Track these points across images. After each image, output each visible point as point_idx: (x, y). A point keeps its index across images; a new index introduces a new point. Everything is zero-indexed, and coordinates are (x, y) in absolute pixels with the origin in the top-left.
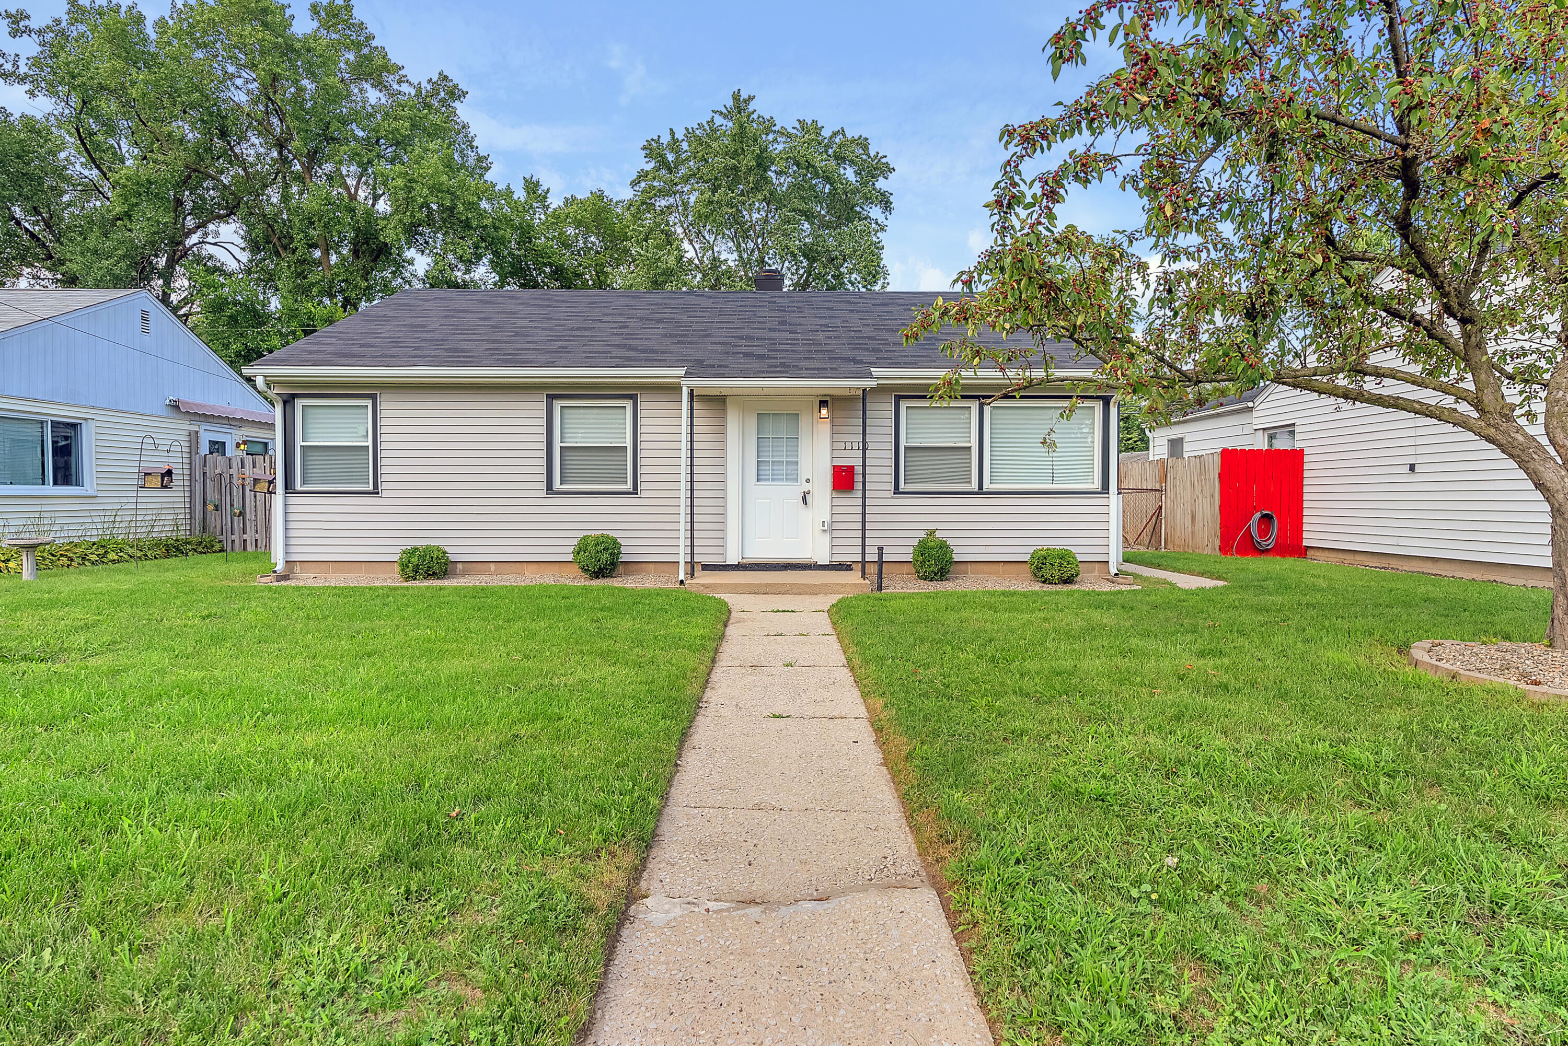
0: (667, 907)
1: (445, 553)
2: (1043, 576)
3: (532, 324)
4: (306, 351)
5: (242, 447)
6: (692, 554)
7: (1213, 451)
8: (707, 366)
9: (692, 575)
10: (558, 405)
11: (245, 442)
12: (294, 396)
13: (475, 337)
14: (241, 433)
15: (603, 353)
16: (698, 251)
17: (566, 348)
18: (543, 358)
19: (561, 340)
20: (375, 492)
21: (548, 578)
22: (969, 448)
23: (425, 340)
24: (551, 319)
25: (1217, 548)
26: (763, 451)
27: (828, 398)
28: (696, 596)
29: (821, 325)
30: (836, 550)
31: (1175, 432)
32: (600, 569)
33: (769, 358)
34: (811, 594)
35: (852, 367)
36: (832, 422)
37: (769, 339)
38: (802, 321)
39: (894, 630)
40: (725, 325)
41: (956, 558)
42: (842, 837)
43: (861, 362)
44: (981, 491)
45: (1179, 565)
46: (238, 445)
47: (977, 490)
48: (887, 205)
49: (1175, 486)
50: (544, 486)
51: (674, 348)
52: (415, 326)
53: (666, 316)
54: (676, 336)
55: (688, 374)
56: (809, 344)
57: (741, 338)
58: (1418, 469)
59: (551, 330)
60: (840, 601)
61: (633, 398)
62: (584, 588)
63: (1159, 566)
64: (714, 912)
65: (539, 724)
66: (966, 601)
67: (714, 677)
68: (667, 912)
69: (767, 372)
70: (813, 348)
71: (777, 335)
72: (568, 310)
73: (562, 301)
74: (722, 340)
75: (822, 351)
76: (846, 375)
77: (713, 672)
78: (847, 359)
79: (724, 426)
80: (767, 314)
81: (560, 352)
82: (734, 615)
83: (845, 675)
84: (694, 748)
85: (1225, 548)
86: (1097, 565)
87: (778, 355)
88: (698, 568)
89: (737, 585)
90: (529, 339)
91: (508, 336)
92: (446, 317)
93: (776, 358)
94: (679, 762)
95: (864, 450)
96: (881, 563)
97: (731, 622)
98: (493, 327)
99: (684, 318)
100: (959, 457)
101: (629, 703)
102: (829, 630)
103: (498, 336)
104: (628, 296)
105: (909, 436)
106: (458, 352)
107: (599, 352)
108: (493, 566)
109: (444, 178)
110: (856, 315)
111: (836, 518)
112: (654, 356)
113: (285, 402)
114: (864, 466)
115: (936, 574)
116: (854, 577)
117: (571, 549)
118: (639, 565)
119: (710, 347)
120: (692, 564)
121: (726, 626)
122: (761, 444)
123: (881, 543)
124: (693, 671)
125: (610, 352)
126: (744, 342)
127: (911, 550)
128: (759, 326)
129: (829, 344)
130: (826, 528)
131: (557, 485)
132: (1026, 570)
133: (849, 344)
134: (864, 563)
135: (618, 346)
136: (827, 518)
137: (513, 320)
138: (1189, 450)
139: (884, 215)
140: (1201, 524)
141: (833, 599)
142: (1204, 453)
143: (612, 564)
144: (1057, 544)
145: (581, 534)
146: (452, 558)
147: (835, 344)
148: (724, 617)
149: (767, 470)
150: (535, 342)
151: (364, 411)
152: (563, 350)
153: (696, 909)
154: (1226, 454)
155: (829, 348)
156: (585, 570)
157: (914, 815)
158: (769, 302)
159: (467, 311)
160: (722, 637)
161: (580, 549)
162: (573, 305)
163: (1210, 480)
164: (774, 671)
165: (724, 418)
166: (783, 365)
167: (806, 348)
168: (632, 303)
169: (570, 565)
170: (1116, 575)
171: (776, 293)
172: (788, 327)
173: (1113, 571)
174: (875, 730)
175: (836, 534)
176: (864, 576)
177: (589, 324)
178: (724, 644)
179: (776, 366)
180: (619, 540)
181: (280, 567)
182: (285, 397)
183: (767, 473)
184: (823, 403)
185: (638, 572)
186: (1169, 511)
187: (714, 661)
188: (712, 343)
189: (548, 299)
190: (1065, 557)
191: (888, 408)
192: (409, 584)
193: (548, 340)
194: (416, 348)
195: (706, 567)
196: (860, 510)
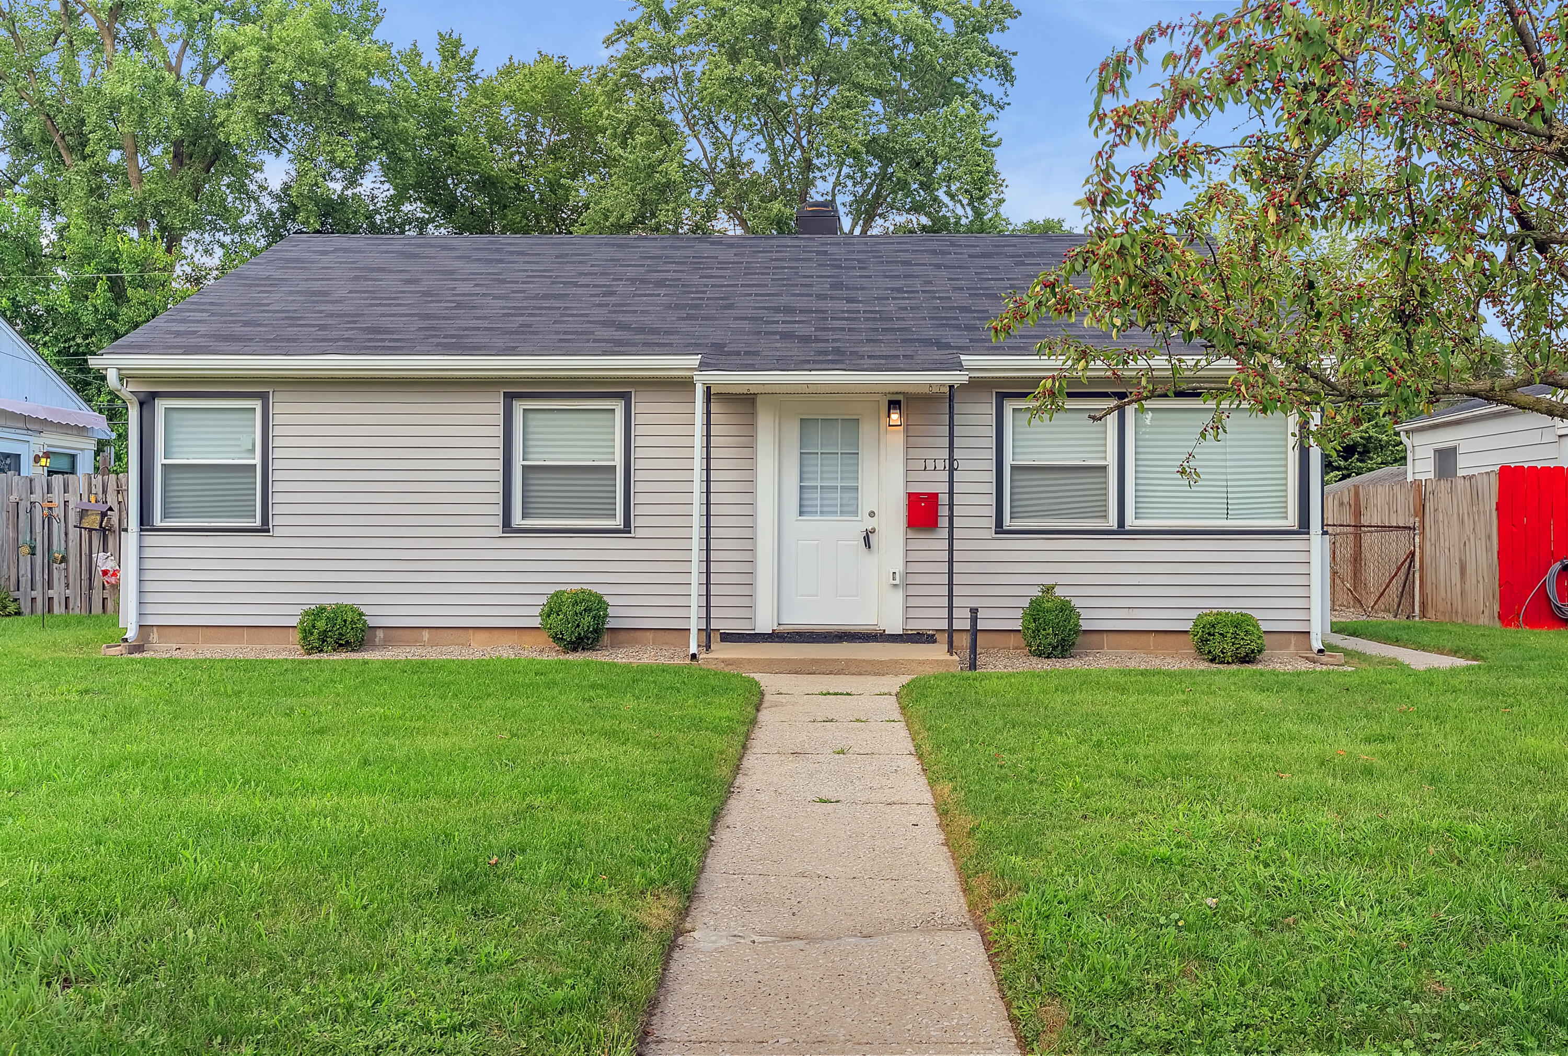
0: (713, 938)
1: (361, 614)
2: (1210, 652)
3: (477, 290)
4: (170, 332)
5: (43, 461)
6: (708, 618)
7: (1489, 469)
8: (729, 354)
9: (708, 647)
10: (519, 407)
11: (47, 455)
12: (154, 395)
13: (401, 310)
14: (41, 441)
15: (583, 333)
16: (708, 150)
17: (530, 326)
18: (499, 342)
19: (522, 315)
20: (264, 529)
21: (504, 651)
22: (1104, 468)
23: (331, 316)
24: (504, 281)
25: (1496, 615)
26: (808, 472)
27: (900, 397)
28: (716, 674)
29: (892, 289)
30: (912, 613)
31: (1444, 438)
32: (580, 638)
33: (817, 340)
34: (875, 674)
35: (936, 354)
36: (906, 431)
37: (816, 312)
38: (865, 282)
39: (978, 714)
40: (754, 290)
41: (1085, 626)
42: (890, 898)
43: (947, 346)
44: (1121, 529)
45: (1426, 639)
46: (37, 459)
47: (1115, 527)
48: (1006, 73)
49: (1436, 521)
50: (499, 521)
51: (683, 326)
52: (315, 294)
53: (669, 275)
54: (684, 307)
55: (703, 366)
56: (875, 319)
57: (777, 310)
59: (506, 298)
60: (913, 681)
61: (625, 397)
62: (560, 662)
63: (1397, 642)
64: (759, 943)
65: (553, 796)
66: (1086, 681)
67: (746, 763)
68: (713, 942)
69: (815, 362)
70: (879, 325)
71: (829, 304)
72: (528, 267)
73: (519, 253)
74: (750, 313)
75: (892, 330)
76: (926, 366)
77: (745, 759)
78: (928, 342)
79: (753, 436)
80: (814, 272)
81: (523, 333)
82: (768, 697)
83: (912, 764)
84: (728, 827)
85: (1507, 616)
86: (1293, 638)
87: (830, 336)
88: (715, 637)
89: (771, 661)
90: (478, 312)
91: (447, 308)
92: (356, 278)
93: (827, 341)
94: (713, 838)
95: (952, 470)
96: (974, 632)
97: (764, 706)
98: (425, 294)
99: (695, 279)
100: (1091, 479)
101: (652, 781)
102: (897, 715)
103: (434, 308)
104: (613, 245)
105: (1017, 450)
106: (379, 332)
107: (577, 333)
108: (426, 635)
109: (318, 45)
110: (944, 273)
111: (913, 568)
112: (654, 338)
113: (141, 404)
114: (951, 493)
115: (1054, 648)
116: (937, 652)
117: (538, 610)
118: (632, 634)
119: (733, 325)
120: (707, 633)
121: (758, 710)
122: (805, 463)
123: (974, 603)
124: (721, 753)
125: (592, 333)
126: (781, 317)
127: (1019, 613)
128: (805, 290)
129: (902, 319)
130: (897, 582)
131: (517, 520)
132: (1188, 645)
133: (932, 318)
134: (951, 632)
135: (604, 324)
136: (899, 568)
137: (452, 284)
138: (1465, 465)
139: (1003, 89)
140: (1474, 582)
141: (905, 679)
142: (1475, 472)
143: (596, 631)
144: (1233, 606)
145: (552, 590)
146: (371, 622)
147: (913, 319)
148: (755, 699)
149: (815, 498)
150: (485, 318)
151: (249, 415)
152: (525, 330)
153: (742, 941)
154: (1507, 474)
155: (902, 324)
156: (557, 639)
157: (969, 880)
158: (818, 253)
159: (382, 270)
160: (754, 722)
161: (553, 608)
162: (534, 259)
163: (1485, 512)
164: (821, 758)
165: (753, 425)
166: (836, 351)
167: (871, 325)
168: (619, 255)
169: (534, 633)
170: (1320, 651)
171: (829, 239)
172: (844, 293)
173: (1317, 645)
174: (940, 815)
175: (912, 590)
176: (950, 651)
177: (559, 289)
178: (756, 730)
179: (826, 353)
180: (605, 598)
181: (131, 634)
182: (142, 396)
183: (814, 502)
184: (894, 404)
185: (633, 643)
186: (1427, 560)
187: (744, 747)
188: (736, 319)
189: (498, 250)
190: (1242, 624)
191: (986, 410)
192: (315, 657)
193: (505, 315)
194: (322, 327)
195: (727, 637)
196: (945, 556)
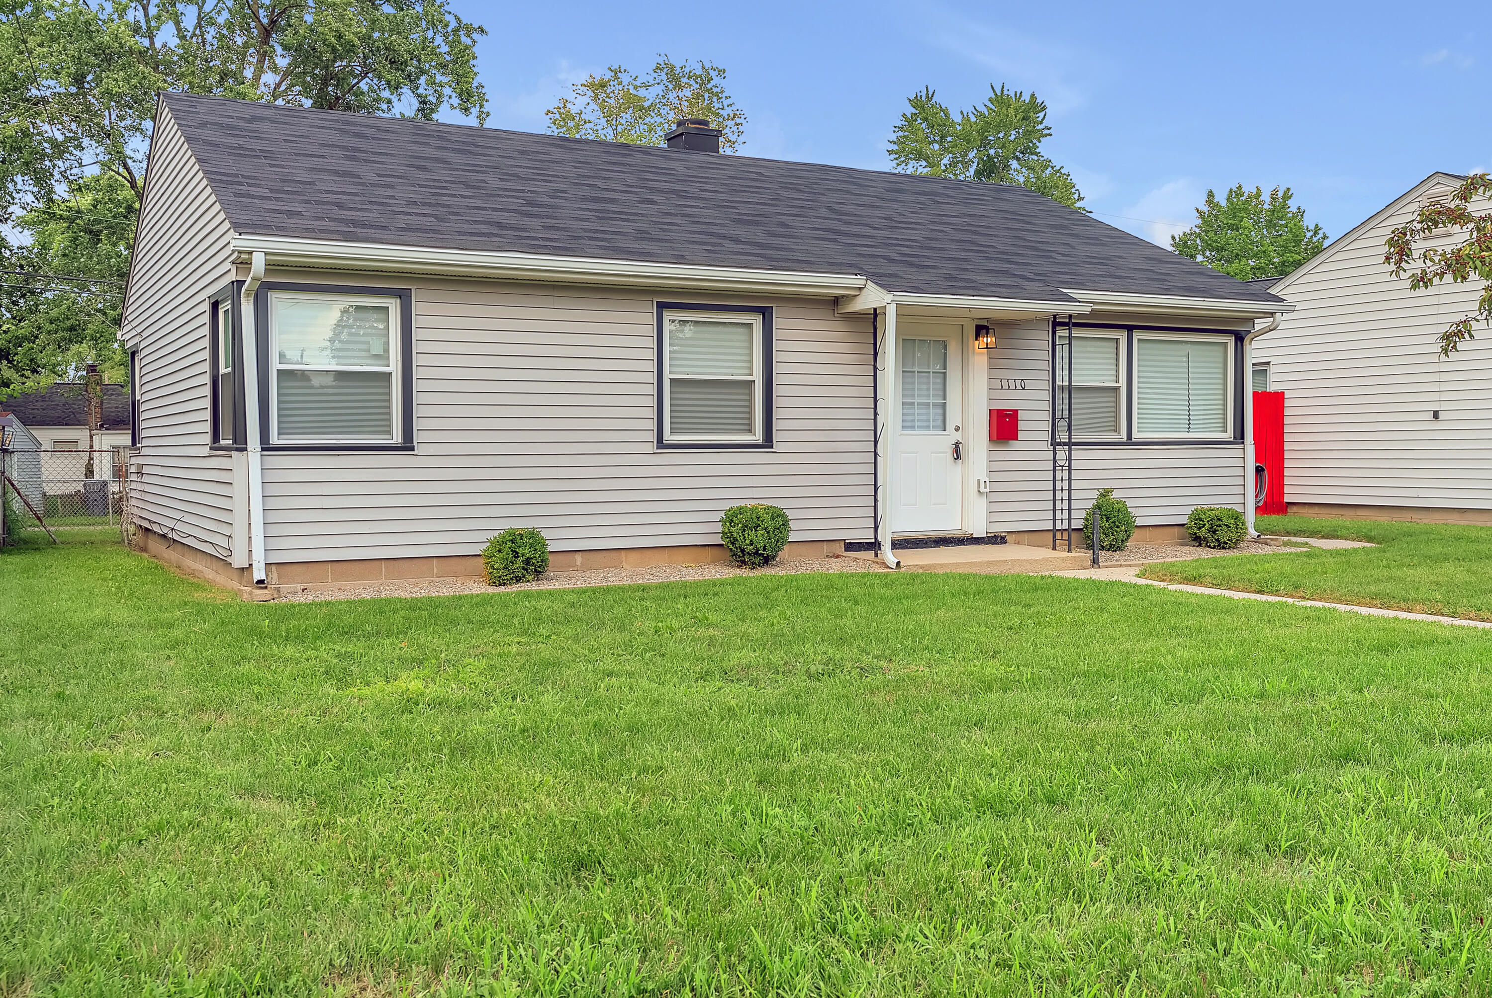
10: (669, 318)
12: (270, 287)
15: (712, 244)
22: (1116, 389)
26: (907, 390)
27: (985, 323)
30: (992, 518)
36: (988, 353)
44: (1130, 442)
47: (1125, 440)
58: (1442, 416)
61: (763, 312)
100: (1106, 399)
107: (706, 244)
108: (579, 558)
111: (992, 477)
113: (256, 296)
122: (905, 381)
125: (721, 245)
130: (982, 490)
131: (668, 437)
136: (984, 477)
149: (915, 414)
151: (389, 316)
170: (1258, 536)
173: (1252, 531)
175: (1000, 497)
181: (261, 574)
183: (915, 418)
191: (1045, 337)
192: (498, 590)
